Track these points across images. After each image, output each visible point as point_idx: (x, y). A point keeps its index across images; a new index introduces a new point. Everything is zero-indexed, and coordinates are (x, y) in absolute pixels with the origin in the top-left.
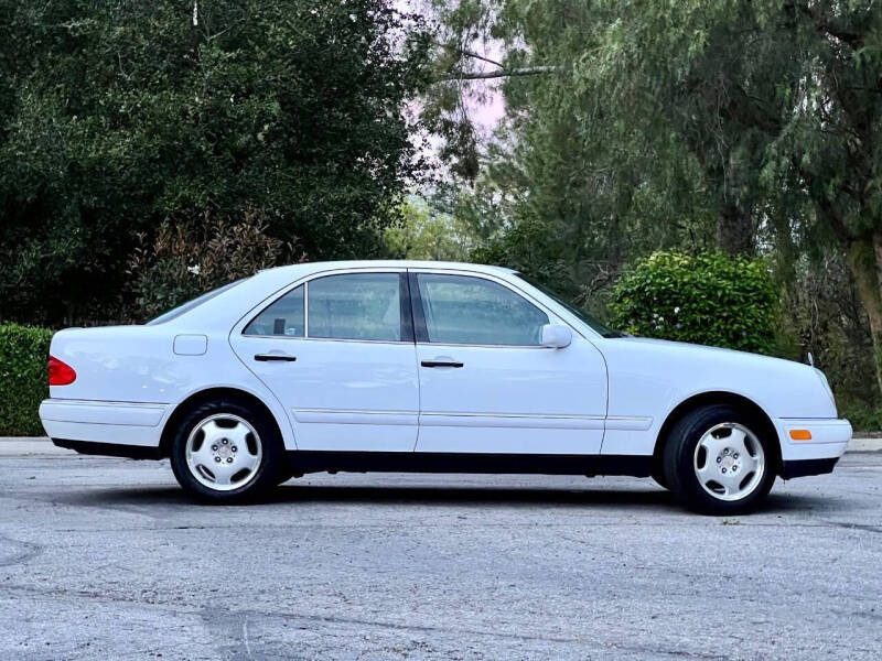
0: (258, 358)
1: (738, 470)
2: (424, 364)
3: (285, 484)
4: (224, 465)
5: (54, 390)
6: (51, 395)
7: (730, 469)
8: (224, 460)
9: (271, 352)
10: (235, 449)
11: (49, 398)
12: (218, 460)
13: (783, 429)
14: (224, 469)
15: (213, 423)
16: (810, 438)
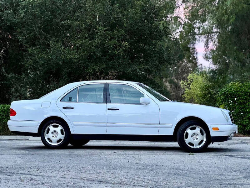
0: (64, 108)
1: (198, 140)
2: (109, 109)
3: (85, 145)
4: (55, 138)
5: (11, 117)
6: (11, 119)
7: (195, 139)
8: (55, 137)
9: (67, 106)
10: (58, 133)
11: (10, 119)
12: (53, 136)
13: (210, 127)
14: (55, 139)
15: (52, 126)
16: (219, 130)
